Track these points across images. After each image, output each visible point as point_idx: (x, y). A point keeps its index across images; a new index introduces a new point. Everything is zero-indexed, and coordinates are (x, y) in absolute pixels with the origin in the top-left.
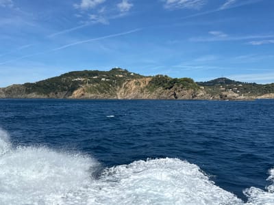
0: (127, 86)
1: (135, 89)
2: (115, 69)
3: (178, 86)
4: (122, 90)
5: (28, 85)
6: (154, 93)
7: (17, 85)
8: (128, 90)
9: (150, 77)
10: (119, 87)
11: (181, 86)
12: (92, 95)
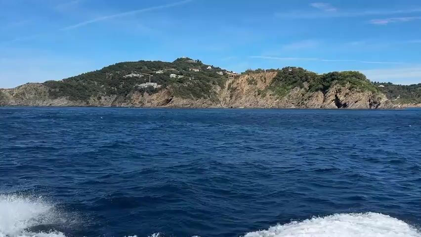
0: (235, 85)
1: (249, 91)
2: (181, 59)
3: (343, 85)
4: (226, 93)
5: (50, 84)
6: (286, 98)
7: (33, 84)
8: (237, 92)
9: (273, 71)
10: (219, 88)
11: (348, 85)
12: (185, 101)
